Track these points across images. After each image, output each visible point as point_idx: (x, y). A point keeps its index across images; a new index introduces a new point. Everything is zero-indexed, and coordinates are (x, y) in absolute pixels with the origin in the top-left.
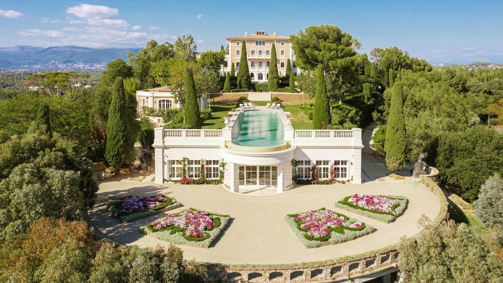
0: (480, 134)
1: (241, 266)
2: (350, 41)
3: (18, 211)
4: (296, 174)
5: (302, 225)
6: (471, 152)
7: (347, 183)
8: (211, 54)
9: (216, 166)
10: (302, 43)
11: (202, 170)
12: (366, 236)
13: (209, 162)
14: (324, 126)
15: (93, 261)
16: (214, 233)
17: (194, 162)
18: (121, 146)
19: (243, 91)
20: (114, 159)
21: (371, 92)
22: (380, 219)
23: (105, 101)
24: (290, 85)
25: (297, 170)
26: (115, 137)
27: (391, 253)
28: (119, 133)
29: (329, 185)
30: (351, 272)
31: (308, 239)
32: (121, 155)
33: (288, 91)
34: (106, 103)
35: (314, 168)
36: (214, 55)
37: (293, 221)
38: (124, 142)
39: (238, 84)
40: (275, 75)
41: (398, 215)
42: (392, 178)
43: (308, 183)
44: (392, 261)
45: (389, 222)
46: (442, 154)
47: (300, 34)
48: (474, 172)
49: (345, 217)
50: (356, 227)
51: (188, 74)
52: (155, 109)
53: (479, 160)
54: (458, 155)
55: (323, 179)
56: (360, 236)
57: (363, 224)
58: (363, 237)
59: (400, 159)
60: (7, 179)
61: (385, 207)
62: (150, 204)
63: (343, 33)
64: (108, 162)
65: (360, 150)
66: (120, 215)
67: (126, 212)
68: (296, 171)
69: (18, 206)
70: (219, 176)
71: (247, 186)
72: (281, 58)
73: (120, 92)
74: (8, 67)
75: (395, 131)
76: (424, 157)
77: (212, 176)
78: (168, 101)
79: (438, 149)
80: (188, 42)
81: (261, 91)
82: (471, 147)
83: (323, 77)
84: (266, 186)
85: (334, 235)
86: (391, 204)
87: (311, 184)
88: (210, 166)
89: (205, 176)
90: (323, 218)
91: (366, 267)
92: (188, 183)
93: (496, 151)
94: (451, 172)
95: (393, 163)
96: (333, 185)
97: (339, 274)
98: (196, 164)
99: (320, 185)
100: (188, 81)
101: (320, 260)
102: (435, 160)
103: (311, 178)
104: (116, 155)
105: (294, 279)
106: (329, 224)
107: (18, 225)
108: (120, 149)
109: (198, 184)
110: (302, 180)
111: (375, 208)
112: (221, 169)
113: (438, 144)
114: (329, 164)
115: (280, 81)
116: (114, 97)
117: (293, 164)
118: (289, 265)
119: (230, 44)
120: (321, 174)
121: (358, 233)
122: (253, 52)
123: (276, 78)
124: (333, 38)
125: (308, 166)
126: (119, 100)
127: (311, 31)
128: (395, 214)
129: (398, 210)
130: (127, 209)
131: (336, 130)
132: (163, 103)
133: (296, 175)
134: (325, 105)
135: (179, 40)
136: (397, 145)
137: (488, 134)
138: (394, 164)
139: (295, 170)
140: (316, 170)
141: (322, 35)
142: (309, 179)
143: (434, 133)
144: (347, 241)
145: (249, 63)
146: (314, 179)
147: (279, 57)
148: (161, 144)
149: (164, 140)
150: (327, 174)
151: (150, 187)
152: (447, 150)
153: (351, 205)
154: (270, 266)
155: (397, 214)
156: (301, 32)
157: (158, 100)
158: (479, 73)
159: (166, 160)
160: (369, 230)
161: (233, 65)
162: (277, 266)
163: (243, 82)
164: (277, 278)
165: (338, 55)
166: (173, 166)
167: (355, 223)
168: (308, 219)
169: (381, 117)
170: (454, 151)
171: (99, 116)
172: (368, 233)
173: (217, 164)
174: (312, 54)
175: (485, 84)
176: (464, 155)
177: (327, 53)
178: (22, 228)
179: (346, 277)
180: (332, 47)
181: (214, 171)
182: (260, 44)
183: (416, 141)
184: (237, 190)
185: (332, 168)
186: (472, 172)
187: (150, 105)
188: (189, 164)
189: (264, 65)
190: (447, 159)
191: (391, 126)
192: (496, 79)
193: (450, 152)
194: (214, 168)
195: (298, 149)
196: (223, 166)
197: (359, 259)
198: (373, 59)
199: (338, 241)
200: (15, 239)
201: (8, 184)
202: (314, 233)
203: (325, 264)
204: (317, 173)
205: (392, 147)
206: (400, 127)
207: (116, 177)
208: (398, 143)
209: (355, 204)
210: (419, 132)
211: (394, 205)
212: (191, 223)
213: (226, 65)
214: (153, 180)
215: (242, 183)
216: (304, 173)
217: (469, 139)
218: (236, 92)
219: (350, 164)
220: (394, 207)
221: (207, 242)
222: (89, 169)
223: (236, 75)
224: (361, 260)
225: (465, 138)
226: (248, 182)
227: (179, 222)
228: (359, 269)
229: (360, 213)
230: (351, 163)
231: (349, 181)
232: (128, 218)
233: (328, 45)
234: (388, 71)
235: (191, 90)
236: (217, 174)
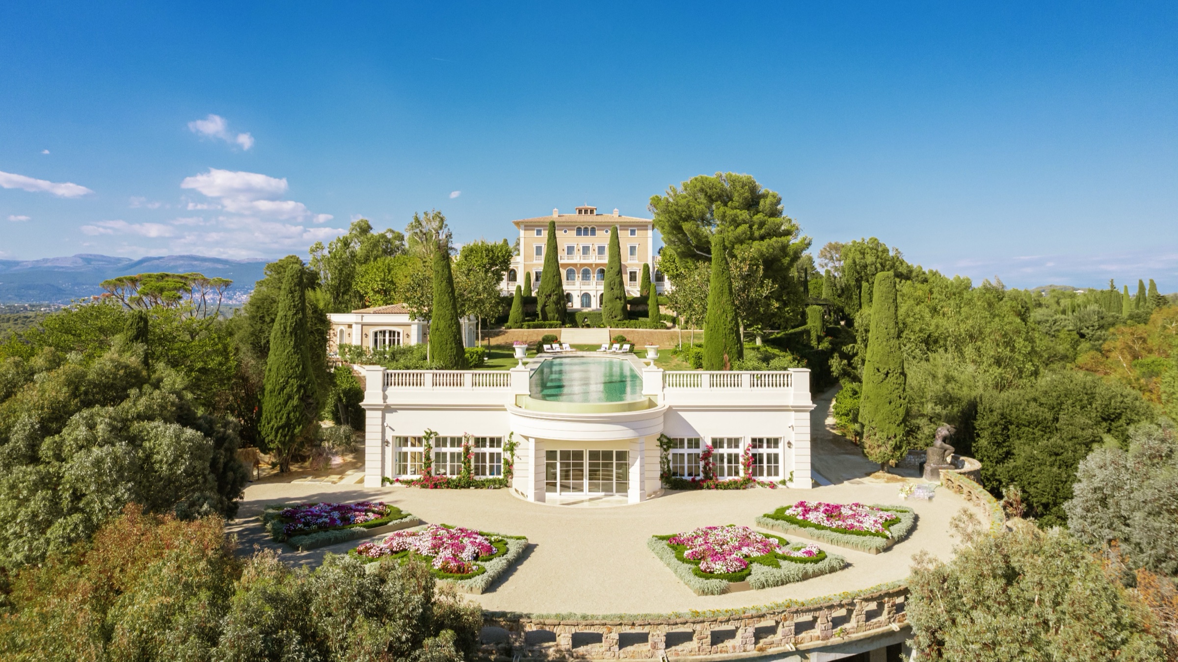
0: (1067, 389)
1: (557, 616)
2: (779, 207)
3: (77, 496)
4: (668, 467)
5: (686, 553)
6: (1049, 427)
7: (780, 486)
8: (484, 249)
9: (495, 450)
10: (677, 211)
11: (465, 457)
12: (828, 575)
13: (480, 442)
14: (729, 364)
15: (236, 584)
16: (494, 566)
17: (449, 440)
18: (295, 408)
19: (551, 326)
20: (279, 435)
21: (824, 325)
22: (857, 545)
23: (263, 317)
24: (650, 314)
25: (670, 457)
26: (283, 389)
27: (886, 599)
28: (291, 381)
29: (741, 491)
30: (801, 636)
31: (701, 576)
32: (295, 428)
33: (645, 325)
34: (264, 321)
35: (707, 455)
36: (489, 250)
37: (666, 547)
38: (301, 399)
39: (539, 312)
40: (617, 292)
41: (896, 539)
42: (878, 480)
43: (695, 485)
44: (889, 618)
45: (878, 551)
46: (986, 433)
47: (672, 193)
48: (1059, 468)
49: (780, 539)
50: (806, 556)
51: (438, 255)
52: (364, 348)
53: (1068, 444)
54: (1021, 435)
55: (727, 479)
56: (815, 575)
57: (820, 552)
58: (821, 577)
59: (895, 436)
60: (57, 438)
61: (868, 524)
62: (356, 516)
63: (762, 191)
64: (266, 441)
65: (807, 415)
66: (290, 534)
67: (303, 530)
68: (668, 462)
69: (79, 485)
70: (502, 470)
71: (563, 493)
72: (629, 262)
73: (296, 294)
74: (57, 300)
75: (883, 376)
76: (947, 433)
77: (488, 472)
78: (392, 333)
79: (977, 424)
80: (436, 224)
81: (588, 326)
82: (1049, 416)
83: (724, 262)
84: (603, 494)
85: (758, 571)
86: (881, 517)
87: (701, 488)
88: (483, 450)
89: (473, 472)
90: (731, 539)
91: (833, 628)
92: (435, 486)
93: (1104, 424)
94: (1009, 472)
95: (879, 446)
96: (749, 491)
97: (774, 639)
98: (452, 445)
99: (720, 491)
100: (439, 269)
101: (730, 608)
102: (971, 446)
103: (702, 476)
104: (283, 427)
105: (673, 648)
106: (745, 550)
107: (76, 524)
108: (292, 415)
109: (456, 487)
110: (682, 480)
111: (844, 524)
112: (507, 455)
113: (976, 412)
114: (741, 445)
115: (629, 306)
116: (283, 308)
117: (661, 446)
118: (662, 616)
119: (522, 233)
120: (722, 469)
121: (810, 567)
122: (570, 250)
123: (620, 299)
124: (741, 200)
125: (694, 451)
126: (293, 311)
127: (695, 186)
128: (890, 535)
129: (896, 531)
130: (307, 524)
131: (753, 372)
132: (382, 338)
133: (669, 470)
134: (729, 319)
135: (417, 220)
136: (888, 407)
137: (1084, 388)
138: (883, 449)
139: (666, 458)
140: (711, 460)
141: (717, 193)
142: (697, 478)
143: (965, 393)
144: (787, 583)
145: (563, 272)
146: (707, 477)
147: (626, 261)
148: (381, 402)
149: (386, 393)
150: (737, 468)
151: (355, 492)
152: (996, 425)
153: (791, 520)
154: (621, 617)
155: (896, 535)
156: (674, 190)
157: (371, 331)
158: (1053, 301)
159: (389, 436)
160: (835, 564)
161: (528, 276)
162: (636, 617)
163: (551, 307)
164: (636, 645)
165: (752, 234)
166: (404, 449)
167: (803, 550)
168: (700, 540)
169: (849, 369)
170: (1012, 427)
171: (250, 346)
172: (832, 570)
173: (499, 445)
174: (698, 234)
175: (1070, 318)
176: (1034, 433)
177: (730, 229)
178: (83, 532)
179: (790, 647)
180: (740, 218)
181: (492, 460)
182: (586, 234)
183: (929, 408)
184: (541, 498)
185: (746, 454)
186: (1055, 469)
187: (355, 341)
188: (437, 445)
189: (594, 277)
190: (999, 445)
191: (872, 367)
192: (1092, 308)
193: (1003, 430)
194: (492, 455)
195: (671, 413)
196: (512, 450)
197: (816, 606)
198: (826, 265)
199: (767, 581)
200: (68, 552)
201: (59, 446)
202: (713, 565)
203: (743, 616)
204: (713, 464)
205: (877, 410)
206: (892, 367)
207: (283, 476)
208: (890, 403)
209: (800, 518)
210: (934, 388)
211: (886, 520)
212: (445, 545)
213: (513, 277)
214: (361, 481)
215: (551, 486)
216: (686, 465)
217: (1043, 400)
218: (536, 327)
219: (786, 445)
220: (887, 523)
221: (479, 581)
222: (229, 436)
223: (534, 294)
224: (820, 609)
225: (1035, 400)
226: (564, 487)
227: (418, 544)
228: (817, 631)
229: (812, 536)
230: (789, 443)
231: (784, 482)
232: (307, 540)
233: (730, 212)
234: (860, 287)
235: (444, 288)
236: (499, 468)
